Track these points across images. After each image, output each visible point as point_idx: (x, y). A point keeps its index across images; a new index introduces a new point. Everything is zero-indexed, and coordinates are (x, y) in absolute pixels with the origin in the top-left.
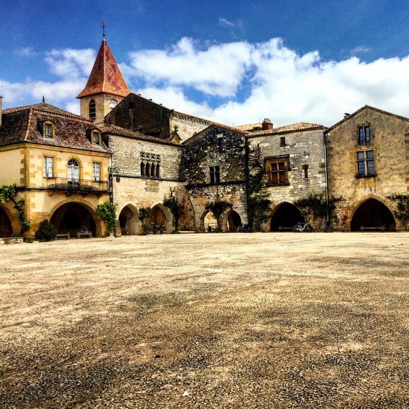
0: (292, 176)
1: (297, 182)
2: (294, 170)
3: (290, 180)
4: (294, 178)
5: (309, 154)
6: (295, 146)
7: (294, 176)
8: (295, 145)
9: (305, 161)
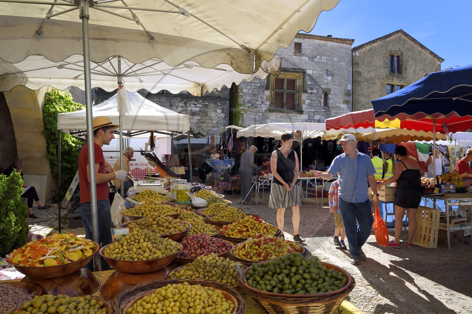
0: (308, 101)
1: (314, 110)
2: (311, 93)
3: (304, 107)
4: (310, 105)
5: (332, 75)
6: (315, 59)
7: (309, 101)
8: (316, 57)
9: (327, 83)
